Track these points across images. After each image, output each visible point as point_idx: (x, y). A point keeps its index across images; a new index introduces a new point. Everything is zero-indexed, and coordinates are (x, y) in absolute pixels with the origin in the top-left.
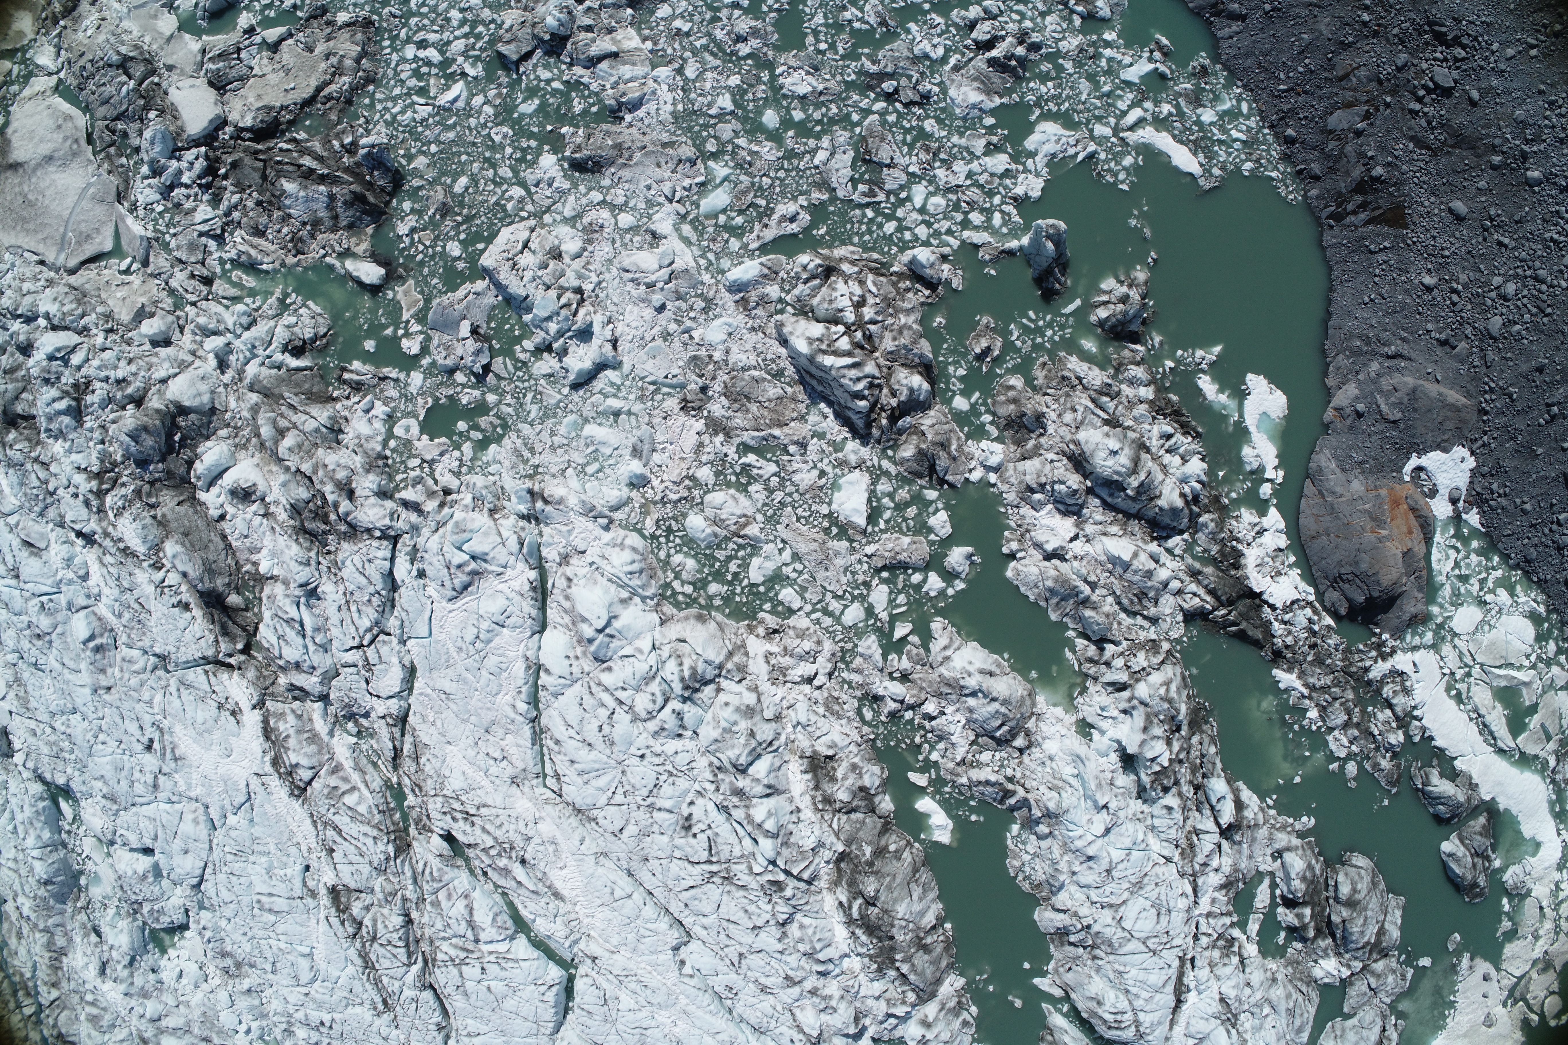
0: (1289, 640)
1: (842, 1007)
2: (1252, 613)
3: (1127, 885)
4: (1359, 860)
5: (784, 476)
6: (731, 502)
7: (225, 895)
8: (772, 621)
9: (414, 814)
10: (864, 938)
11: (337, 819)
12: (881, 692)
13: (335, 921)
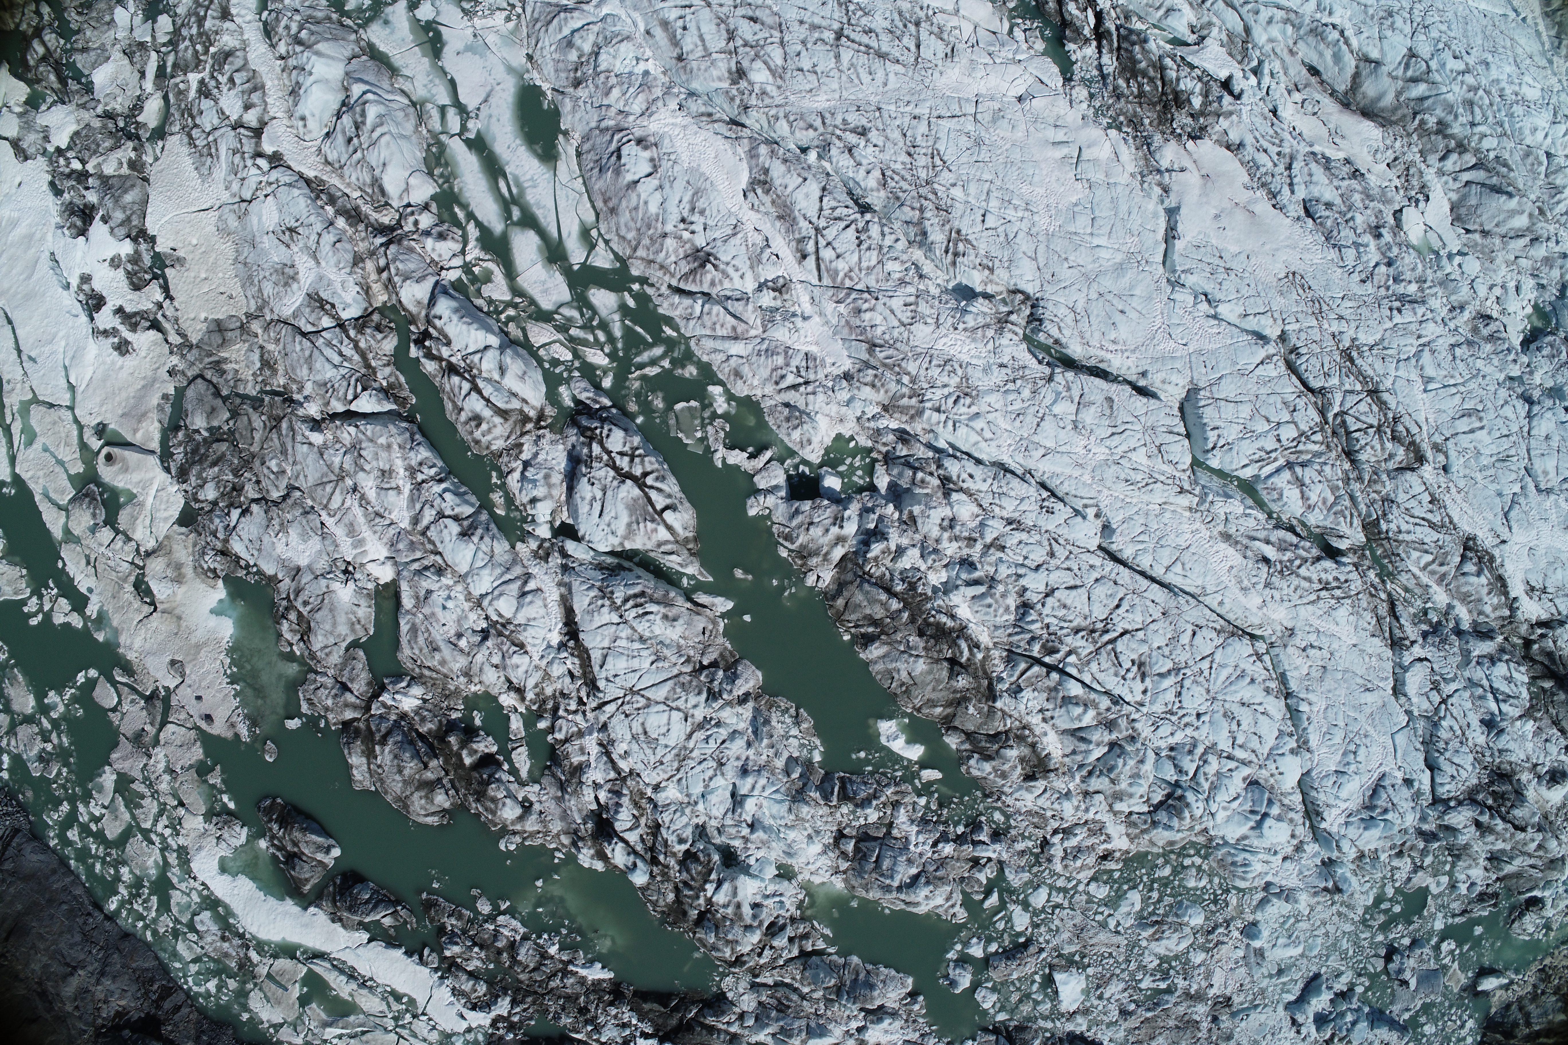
0: (613, 1011)
1: (935, 532)
2: (660, 1021)
3: (694, 755)
4: (429, 820)
5: (1132, 985)
6: (1173, 947)
7: (1508, 411)
8: (1111, 865)
9: (1367, 563)
10: (944, 619)
11: (1435, 536)
12: (998, 847)
13: (1414, 430)
